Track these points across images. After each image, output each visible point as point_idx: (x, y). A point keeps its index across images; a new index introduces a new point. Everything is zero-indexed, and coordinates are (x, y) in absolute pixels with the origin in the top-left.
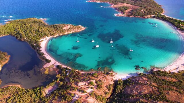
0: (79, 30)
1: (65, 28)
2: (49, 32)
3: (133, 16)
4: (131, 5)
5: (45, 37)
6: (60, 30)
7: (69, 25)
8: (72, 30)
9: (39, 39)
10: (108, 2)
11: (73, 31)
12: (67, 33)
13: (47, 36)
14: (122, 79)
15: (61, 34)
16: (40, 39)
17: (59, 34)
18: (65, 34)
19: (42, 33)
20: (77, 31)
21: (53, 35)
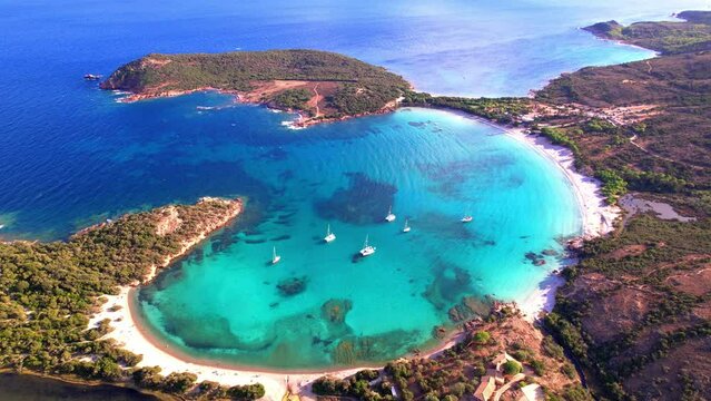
0: (226, 219)
1: (163, 228)
2: (101, 271)
3: (347, 114)
4: (303, 83)
5: (105, 301)
6: (150, 244)
7: (173, 211)
8: (199, 226)
9: (80, 325)
10: (210, 88)
11: (208, 229)
12: (186, 245)
13: (110, 292)
14: (545, 311)
15: (167, 261)
16: (87, 322)
17: (156, 261)
18: (184, 250)
19: (69, 290)
20: (220, 223)
21: (132, 276)
